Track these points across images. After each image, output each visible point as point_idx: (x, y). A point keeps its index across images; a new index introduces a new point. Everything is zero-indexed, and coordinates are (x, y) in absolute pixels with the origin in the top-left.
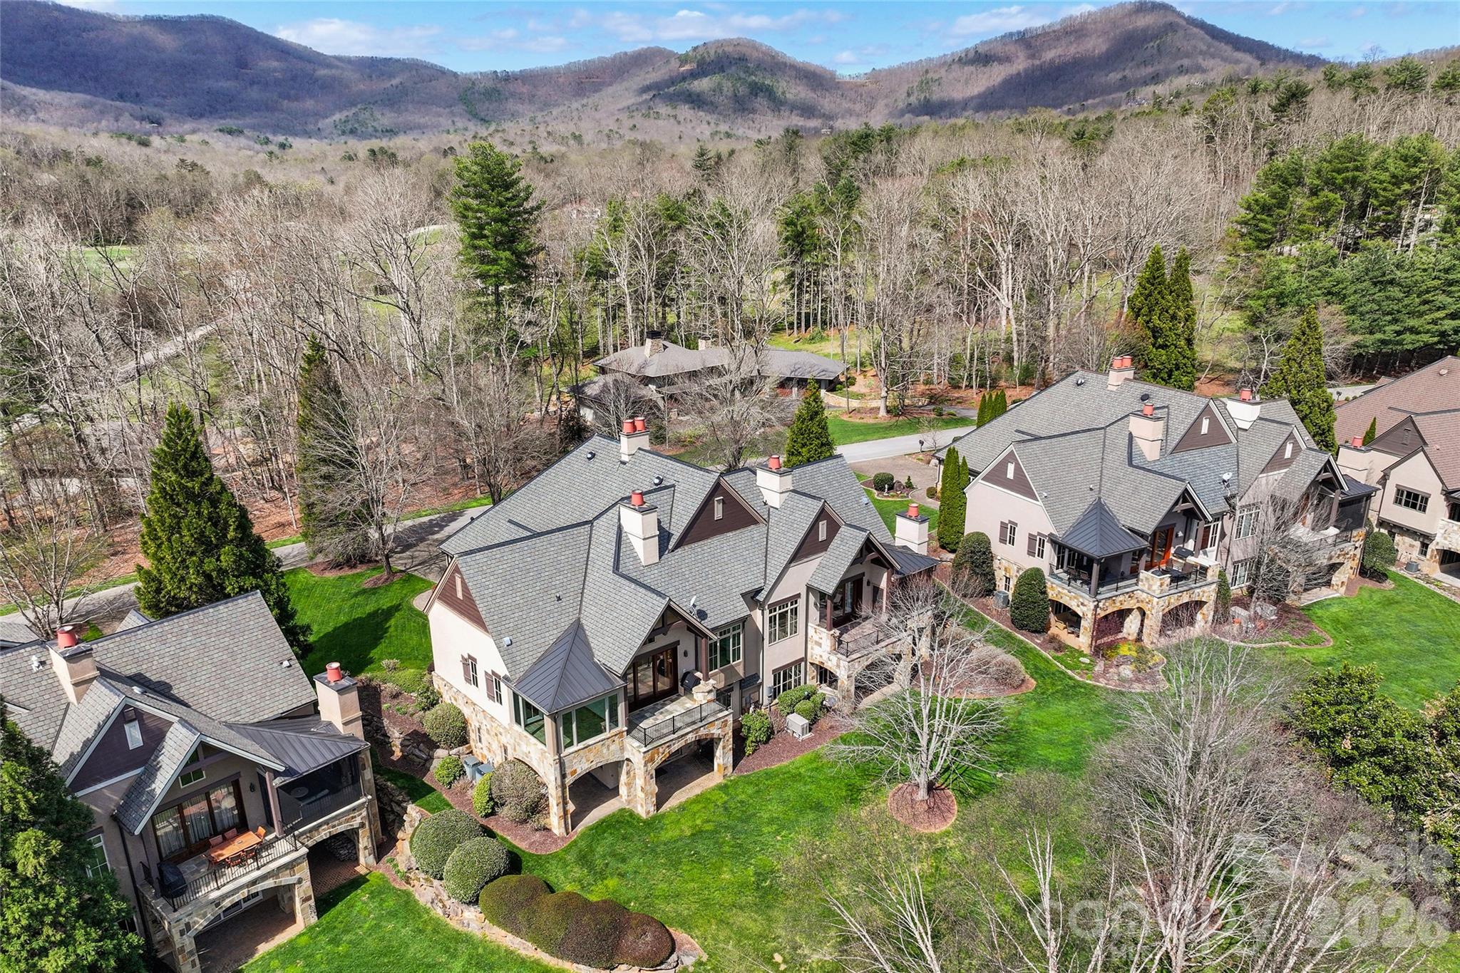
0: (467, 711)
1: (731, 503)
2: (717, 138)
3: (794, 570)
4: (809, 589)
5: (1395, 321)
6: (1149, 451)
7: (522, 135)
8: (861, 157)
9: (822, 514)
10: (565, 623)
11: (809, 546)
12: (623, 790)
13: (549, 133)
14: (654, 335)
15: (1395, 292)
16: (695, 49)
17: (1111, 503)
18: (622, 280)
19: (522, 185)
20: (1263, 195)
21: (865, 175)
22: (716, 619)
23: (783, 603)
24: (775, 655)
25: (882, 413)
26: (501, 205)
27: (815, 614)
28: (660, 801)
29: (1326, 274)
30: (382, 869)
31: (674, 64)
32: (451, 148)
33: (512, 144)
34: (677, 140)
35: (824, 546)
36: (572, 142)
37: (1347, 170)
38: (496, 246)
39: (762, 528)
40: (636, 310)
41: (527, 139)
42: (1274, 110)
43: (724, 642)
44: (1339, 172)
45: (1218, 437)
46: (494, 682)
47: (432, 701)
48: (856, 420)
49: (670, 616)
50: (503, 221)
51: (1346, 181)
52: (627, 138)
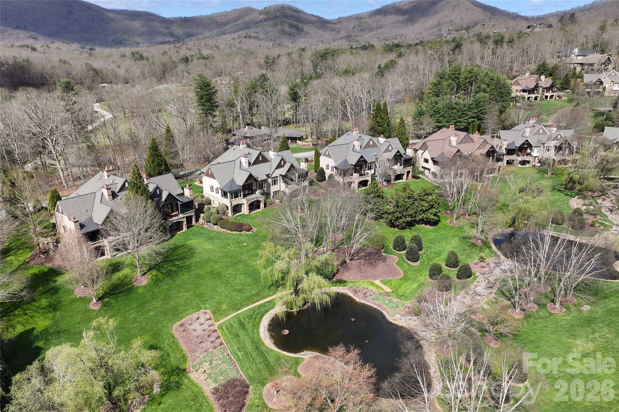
0: (211, 198)
1: (263, 157)
2: (275, 46)
3: (277, 171)
4: (280, 175)
5: (454, 119)
6: (357, 148)
7: (194, 46)
8: (324, 62)
9: (282, 159)
10: (231, 179)
11: (279, 166)
12: (242, 210)
13: (205, 45)
14: (248, 125)
15: (455, 111)
16: (265, 8)
17: (348, 159)
18: (239, 107)
19: (212, 85)
20: (435, 81)
21: (325, 68)
22: (260, 179)
23: (274, 178)
24: (273, 189)
25: (311, 145)
26: (207, 91)
27: (282, 181)
28: (250, 213)
29: (435, 106)
30: (197, 224)
31: (256, 14)
32: (165, 52)
33: (190, 50)
34: (258, 47)
35: (283, 166)
36: (215, 49)
37: (455, 74)
38: (206, 101)
39: (270, 163)
40: (243, 118)
41: (196, 47)
42: (452, 50)
43: (262, 184)
44: (453, 75)
45: (374, 145)
46: (217, 189)
47: (203, 197)
48: (304, 147)
49: (251, 176)
50: (208, 95)
51: (455, 77)
52: (238, 47)
